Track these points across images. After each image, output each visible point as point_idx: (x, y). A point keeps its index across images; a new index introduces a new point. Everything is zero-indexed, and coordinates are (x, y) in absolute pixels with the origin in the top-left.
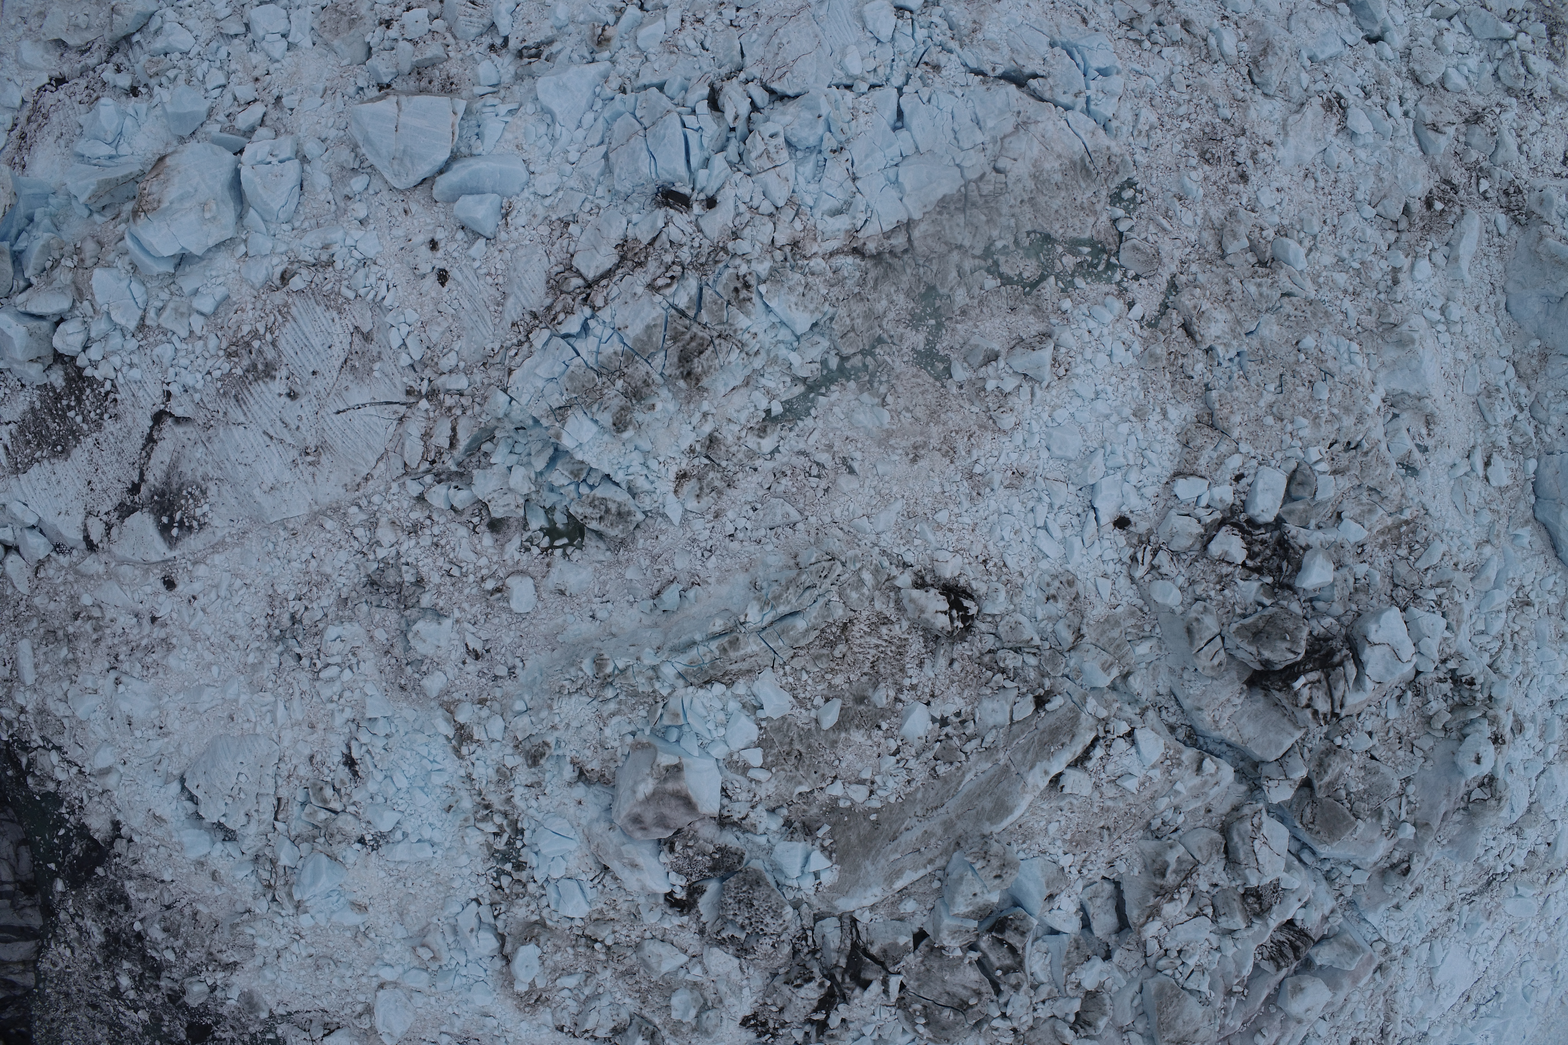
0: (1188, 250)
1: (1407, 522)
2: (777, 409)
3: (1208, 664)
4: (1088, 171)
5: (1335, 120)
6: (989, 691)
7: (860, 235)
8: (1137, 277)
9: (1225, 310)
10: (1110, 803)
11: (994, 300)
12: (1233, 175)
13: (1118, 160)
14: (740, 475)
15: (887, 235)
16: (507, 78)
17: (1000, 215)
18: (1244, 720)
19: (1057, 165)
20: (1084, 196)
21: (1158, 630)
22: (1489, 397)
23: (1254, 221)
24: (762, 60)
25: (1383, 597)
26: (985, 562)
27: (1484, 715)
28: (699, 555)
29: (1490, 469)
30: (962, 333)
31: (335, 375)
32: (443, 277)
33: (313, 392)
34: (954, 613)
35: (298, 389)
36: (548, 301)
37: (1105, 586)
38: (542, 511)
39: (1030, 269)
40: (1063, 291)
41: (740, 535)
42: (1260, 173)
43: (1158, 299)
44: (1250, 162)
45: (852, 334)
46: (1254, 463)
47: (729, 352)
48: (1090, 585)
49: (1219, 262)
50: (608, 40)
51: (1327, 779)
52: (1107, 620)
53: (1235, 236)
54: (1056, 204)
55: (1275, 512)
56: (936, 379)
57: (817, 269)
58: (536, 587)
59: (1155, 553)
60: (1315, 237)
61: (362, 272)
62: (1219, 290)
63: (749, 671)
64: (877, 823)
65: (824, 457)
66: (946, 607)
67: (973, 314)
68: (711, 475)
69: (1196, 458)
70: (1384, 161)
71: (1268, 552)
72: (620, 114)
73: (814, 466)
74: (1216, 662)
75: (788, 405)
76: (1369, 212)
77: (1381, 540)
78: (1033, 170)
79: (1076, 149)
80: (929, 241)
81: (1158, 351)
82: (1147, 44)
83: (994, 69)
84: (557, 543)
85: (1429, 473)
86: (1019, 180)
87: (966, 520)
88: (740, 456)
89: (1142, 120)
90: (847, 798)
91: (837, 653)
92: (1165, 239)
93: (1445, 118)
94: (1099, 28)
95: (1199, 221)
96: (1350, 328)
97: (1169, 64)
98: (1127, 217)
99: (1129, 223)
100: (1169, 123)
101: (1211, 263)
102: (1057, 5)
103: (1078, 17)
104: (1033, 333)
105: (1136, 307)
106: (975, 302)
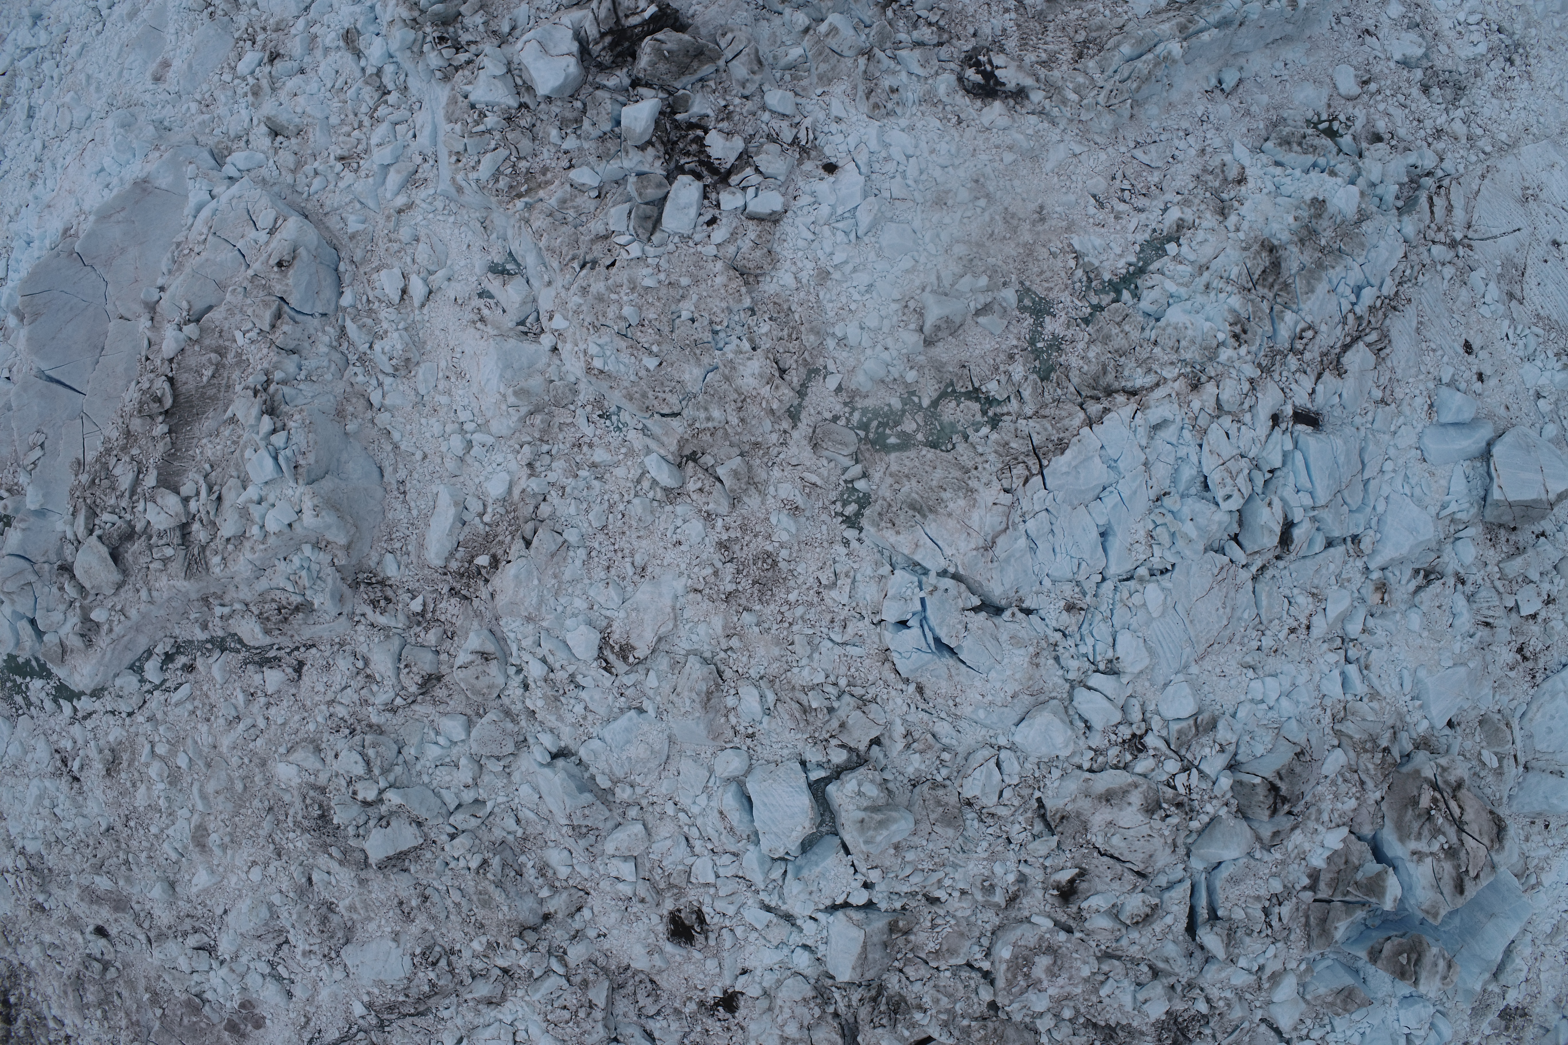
0: (781, 456)
1: (519, 196)
2: (1171, 248)
3: (737, 33)
4: (914, 509)
5: (615, 636)
7: (1135, 406)
8: (835, 419)
9: (744, 390)
11: (986, 371)
12: (737, 547)
13: (883, 524)
14: (1191, 186)
15: (1106, 411)
16: (1448, 548)
17: (996, 452)
19: (951, 505)
20: (908, 488)
21: (778, 75)
22: (408, 360)
23: (711, 499)
24: (1238, 588)
25: (544, 117)
26: (960, 121)
27: (422, 12)
28: (1212, 117)
29: (402, 285)
30: (1011, 336)
31: (1529, 262)
32: (1468, 348)
33: (1543, 245)
34: (989, 68)
35: (1553, 248)
36: (1388, 321)
37: (837, 109)
38: (1345, 150)
39: (950, 411)
40: (913, 393)
41: (1181, 134)
42: (704, 556)
43: (812, 398)
44: (719, 565)
45: (1118, 320)
46: (697, 237)
47: (1240, 274)
48: (853, 111)
49: (747, 448)
50: (1377, 589)
52: (830, 81)
53: (736, 474)
54: (939, 474)
55: (676, 185)
56: (1029, 290)
57: (1170, 368)
58: (1335, 87)
59: (795, 141)
60: (636, 496)
61: (1531, 350)
62: (754, 409)
63: (1158, 13)
65: (1122, 207)
66: (997, 72)
67: (1003, 357)
68: (1217, 184)
69: (760, 237)
70: (552, 601)
71: (681, 146)
72: (1359, 510)
73: (1127, 198)
74: (730, 36)
75: (1161, 252)
76: (572, 536)
77: (549, 175)
78: (975, 495)
79: (933, 525)
80: (1064, 414)
81: (812, 338)
82: (843, 682)
83: (1013, 614)
84: (1326, 124)
85: (477, 270)
86: (986, 484)
87: (984, 157)
88: (1197, 201)
89: (847, 589)
92: (808, 464)
93: (471, 672)
94: (901, 686)
95: (772, 490)
96: (583, 406)
97: (815, 665)
98: (852, 481)
99: (848, 476)
100: (812, 596)
101: (757, 445)
102: (951, 703)
103: (928, 693)
104: (940, 344)
105: (835, 385)
106: (1002, 368)
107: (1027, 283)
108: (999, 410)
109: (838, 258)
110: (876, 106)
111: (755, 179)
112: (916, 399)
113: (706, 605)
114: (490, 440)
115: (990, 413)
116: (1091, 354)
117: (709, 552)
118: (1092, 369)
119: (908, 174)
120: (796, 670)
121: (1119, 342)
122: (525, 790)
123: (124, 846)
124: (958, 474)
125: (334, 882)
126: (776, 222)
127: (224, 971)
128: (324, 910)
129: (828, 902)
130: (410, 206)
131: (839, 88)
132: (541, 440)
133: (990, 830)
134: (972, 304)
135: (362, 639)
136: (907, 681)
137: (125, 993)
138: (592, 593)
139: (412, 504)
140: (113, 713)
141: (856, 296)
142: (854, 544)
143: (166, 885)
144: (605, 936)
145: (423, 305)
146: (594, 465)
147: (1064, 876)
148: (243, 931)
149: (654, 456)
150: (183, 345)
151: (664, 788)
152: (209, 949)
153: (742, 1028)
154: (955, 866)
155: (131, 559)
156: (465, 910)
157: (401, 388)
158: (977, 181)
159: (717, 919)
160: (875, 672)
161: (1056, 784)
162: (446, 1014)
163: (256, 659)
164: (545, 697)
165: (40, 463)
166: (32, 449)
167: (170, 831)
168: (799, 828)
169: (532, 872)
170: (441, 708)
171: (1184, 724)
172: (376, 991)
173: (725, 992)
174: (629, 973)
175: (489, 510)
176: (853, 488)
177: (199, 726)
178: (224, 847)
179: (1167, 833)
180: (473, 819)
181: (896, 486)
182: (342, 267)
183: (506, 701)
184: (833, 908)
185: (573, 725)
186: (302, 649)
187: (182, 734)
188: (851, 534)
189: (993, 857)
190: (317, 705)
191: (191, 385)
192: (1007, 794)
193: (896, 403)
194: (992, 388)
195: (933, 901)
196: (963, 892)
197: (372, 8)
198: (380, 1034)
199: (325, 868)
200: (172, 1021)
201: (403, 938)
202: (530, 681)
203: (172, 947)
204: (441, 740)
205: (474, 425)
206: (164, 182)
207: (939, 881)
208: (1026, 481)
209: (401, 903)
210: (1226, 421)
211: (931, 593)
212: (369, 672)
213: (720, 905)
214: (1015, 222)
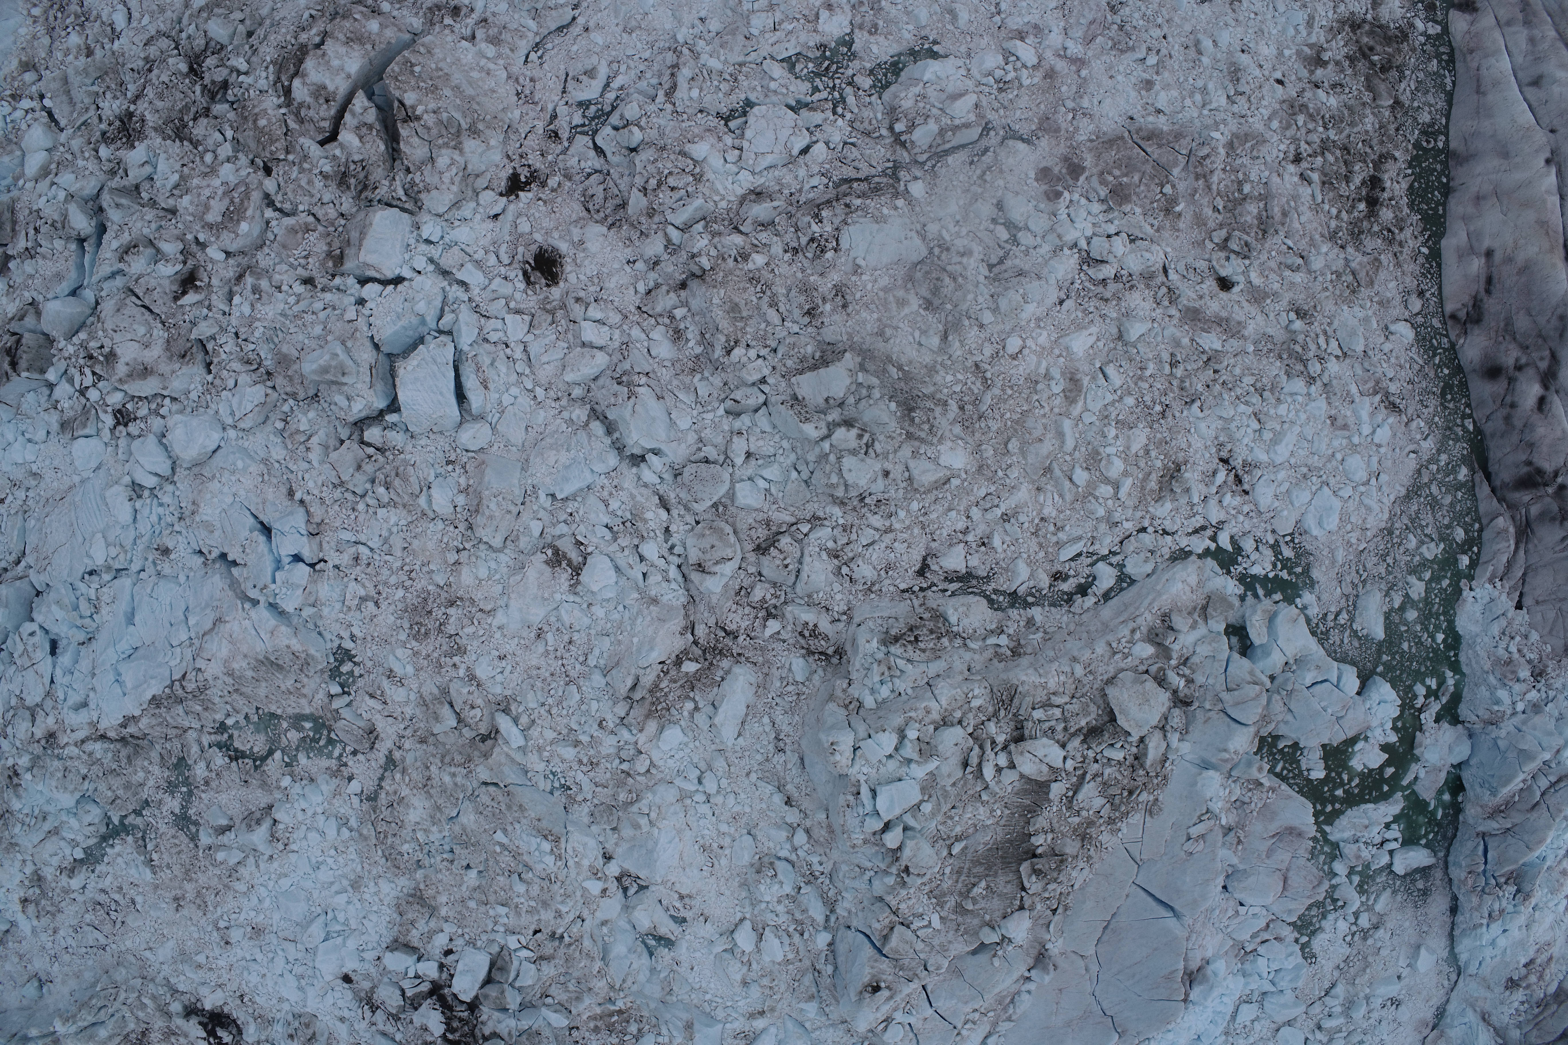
0: (403, 727)
2: (79, 855)
5: (566, 575)
7: (99, 727)
9: (424, 796)
11: (226, 775)
12: (446, 647)
14: (63, 905)
15: (122, 727)
17: (215, 704)
20: (287, 684)
22: (758, 873)
24: (37, 548)
26: (241, 998)
28: (48, 960)
29: (762, 944)
30: (206, 802)
34: (211, 1040)
37: (344, 1030)
39: (259, 744)
41: (70, 951)
43: (375, 774)
47: (15, 826)
48: (329, 1025)
49: (431, 739)
55: (473, 994)
57: (72, 755)
59: (374, 1011)
62: (417, 776)
66: (205, 1035)
67: (213, 784)
68: (43, 902)
69: (409, 931)
71: (465, 1029)
73: (113, 904)
76: (599, 681)
77: (591, 1026)
78: (226, 670)
80: (159, 729)
83: (211, 553)
85: (684, 945)
86: (217, 678)
87: (222, 963)
88: (59, 891)
92: (378, 716)
93: (718, 554)
94: (307, 498)
95: (413, 697)
96: (585, 800)
97: (385, 525)
98: (344, 693)
99: (346, 699)
100: (385, 591)
101: (423, 741)
102: (266, 477)
103: (284, 490)
104: (262, 805)
105: (353, 782)
106: (214, 775)
107: (191, 845)
108: (218, 738)
109: (342, 899)
110: (307, 1026)
111: (406, 984)
112: (286, 759)
113: (478, 596)
114: (678, 782)
115: (226, 736)
116: (141, 774)
117: (473, 646)
118: (139, 762)
119: (283, 960)
120: (403, 522)
121: (116, 782)
122: (684, 423)
123: (1175, 383)
124: (244, 690)
125: (917, 334)
126: (396, 941)
127: (1071, 235)
128: (936, 302)
129: (400, 287)
130: (752, 1016)
132: (629, 774)
133: (252, 347)
134: (233, 836)
135: (838, 597)
136: (302, 502)
137: (1207, 211)
138: (586, 621)
139: (768, 728)
140: (1165, 532)
141: (330, 861)
142: (346, 635)
143: (1126, 337)
144: (629, 262)
145: (742, 920)
146: (577, 743)
147: (191, 298)
148: (1036, 283)
149: (514, 746)
150: (1002, 923)
151: (541, 416)
152: (1089, 260)
153: (508, 157)
154: (283, 315)
155: (1093, 708)
156: (766, 299)
157: (771, 845)
158: (227, 943)
159: (512, 275)
160: (331, 513)
161: (192, 386)
162: (815, 181)
163: (974, 582)
164: (645, 521)
165: (1195, 819)
166: (1202, 836)
167: (1110, 398)
168: (410, 368)
169: (690, 336)
170: (761, 516)
171: (81, 433)
172: (885, 211)
173: (517, 196)
174: (610, 220)
175: (686, 714)
176: (342, 686)
177: (1054, 514)
178: (1047, 376)
179: (100, 333)
180: (738, 398)
181: (298, 685)
182: (830, 969)
183: (690, 519)
184: (398, 281)
185: (622, 489)
186: (916, 588)
187: (1077, 505)
188: (348, 644)
189: (251, 322)
190: (908, 528)
191: (1001, 879)
192: (231, 383)
193: (302, 759)
194: (219, 759)
195: (308, 281)
196: (279, 288)
198: (899, 159)
199: (924, 350)
200: (1152, 177)
201: (849, 268)
202: (661, 537)
203: (1134, 264)
204: (762, 484)
205: (695, 798)
207: (298, 302)
208: (184, 676)
209: (845, 306)
210: (30, 701)
211: (265, 587)
212: (836, 562)
213: (506, 289)
214: (198, 901)
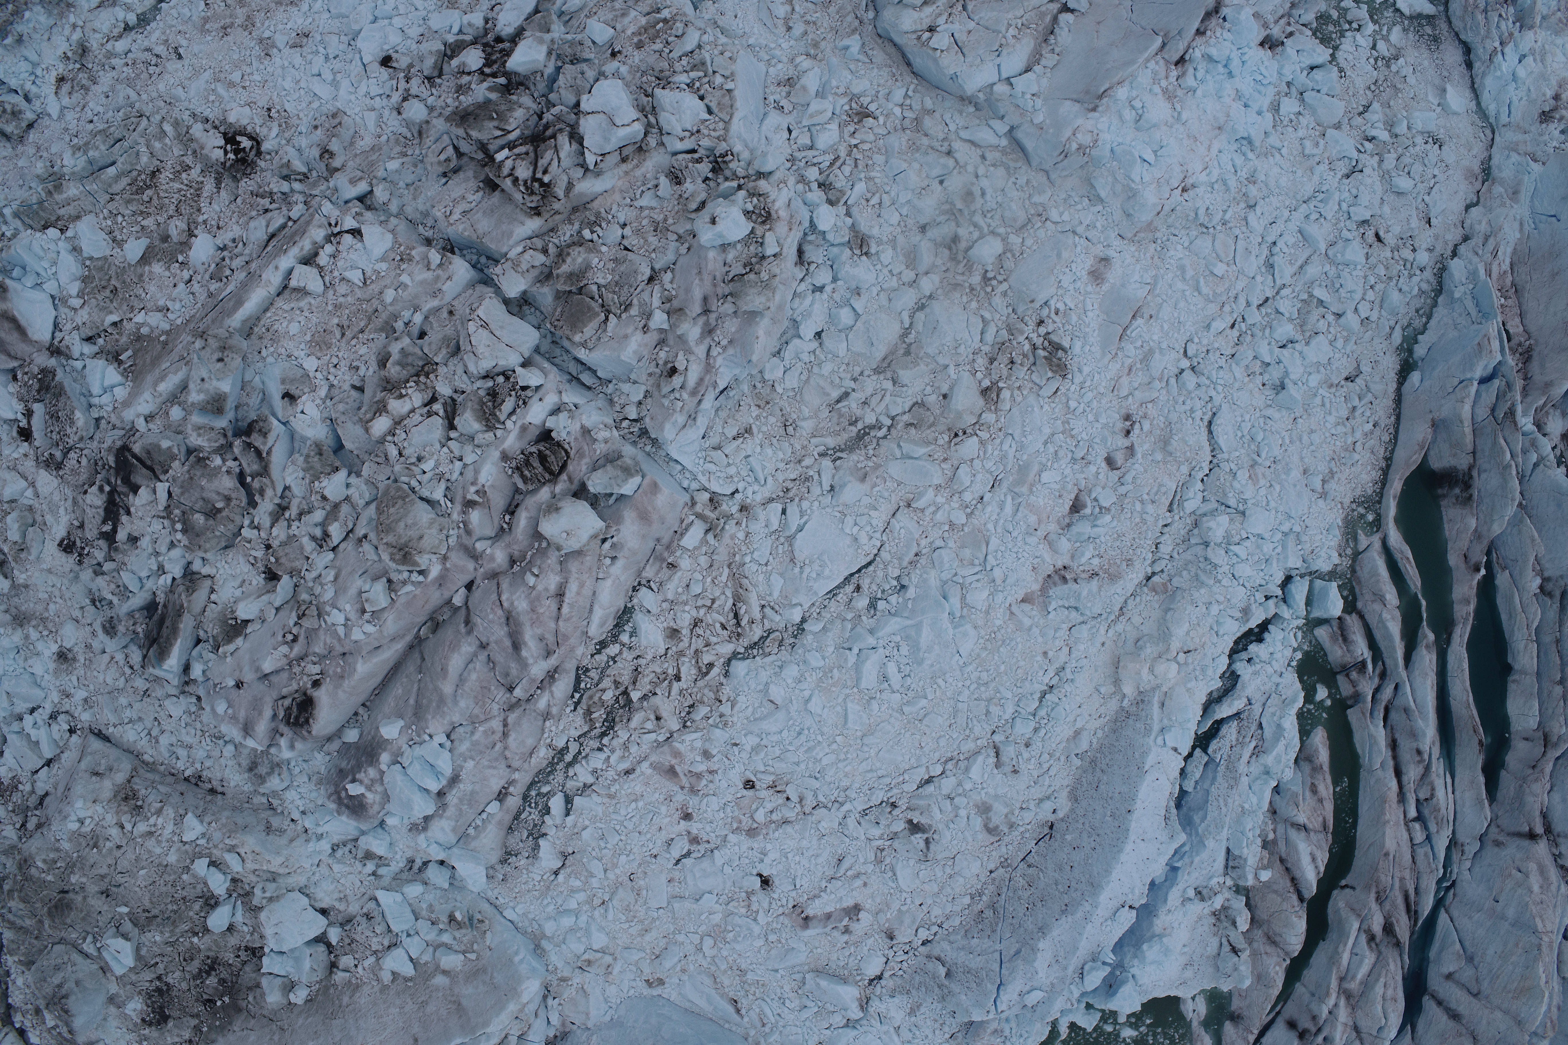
1: (665, 21)
2: (132, 19)
3: (435, 160)
6: (254, 213)
10: (342, 299)
14: (101, 74)
18: (480, 215)
26: (269, 110)
28: (68, 140)
34: (229, 147)
37: (371, 118)
41: (95, 119)
48: (357, 118)
51: (565, 268)
52: (372, 148)
55: (516, 25)
59: (409, 79)
64: (166, 343)
65: (162, 51)
66: (222, 142)
68: (80, 77)
73: (154, 59)
74: (443, 157)
75: (142, 16)
77: (636, 40)
87: (257, 77)
88: (102, 58)
90: (149, 325)
91: (145, 198)
131: (365, 143)
182: (871, 14)
197: (835, 280)
206: (1068, 108)
